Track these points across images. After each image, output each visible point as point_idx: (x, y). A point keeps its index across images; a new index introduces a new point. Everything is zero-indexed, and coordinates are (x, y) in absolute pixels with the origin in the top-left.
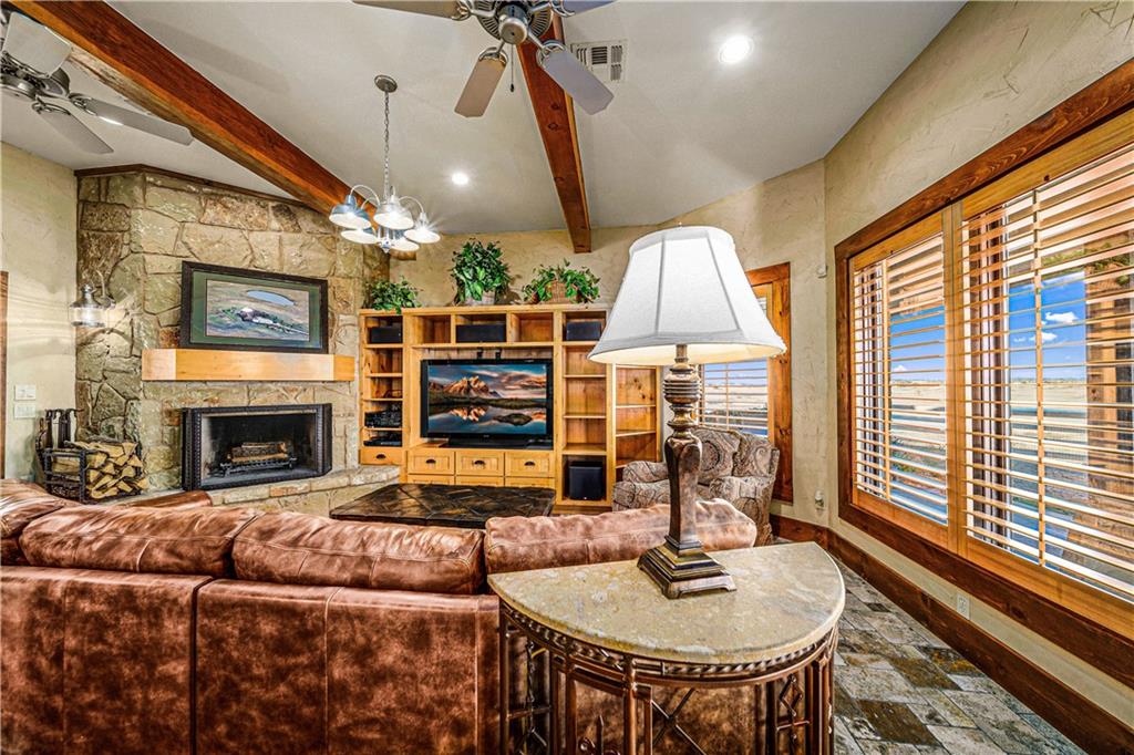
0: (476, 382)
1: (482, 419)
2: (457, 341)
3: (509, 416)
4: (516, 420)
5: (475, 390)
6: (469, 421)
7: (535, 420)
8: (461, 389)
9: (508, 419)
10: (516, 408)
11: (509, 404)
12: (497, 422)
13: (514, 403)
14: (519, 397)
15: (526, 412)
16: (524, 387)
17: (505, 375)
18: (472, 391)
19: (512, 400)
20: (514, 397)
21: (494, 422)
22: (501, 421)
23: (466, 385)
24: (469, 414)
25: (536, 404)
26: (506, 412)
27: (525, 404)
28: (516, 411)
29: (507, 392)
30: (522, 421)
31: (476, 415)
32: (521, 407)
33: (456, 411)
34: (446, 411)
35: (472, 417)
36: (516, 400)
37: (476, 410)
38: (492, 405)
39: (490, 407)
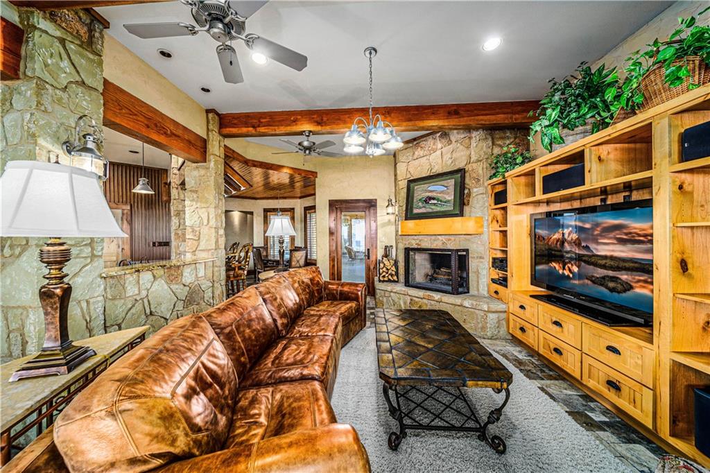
0: (569, 234)
2: (545, 192)
3: (604, 278)
4: (611, 285)
5: (570, 243)
6: (564, 277)
7: (638, 290)
8: (558, 241)
9: (601, 281)
10: (613, 268)
11: (603, 262)
12: (589, 282)
13: (609, 262)
14: (616, 254)
15: (624, 277)
16: (622, 241)
17: (597, 225)
18: (566, 244)
19: (605, 257)
20: (608, 254)
21: (586, 281)
22: (593, 282)
23: (561, 237)
24: (564, 269)
25: (639, 267)
26: (600, 273)
27: (622, 264)
28: (611, 273)
29: (600, 247)
30: (620, 287)
31: (570, 270)
32: (618, 269)
33: (554, 264)
34: (547, 262)
35: (566, 273)
36: (612, 258)
37: (570, 265)
38: (585, 262)
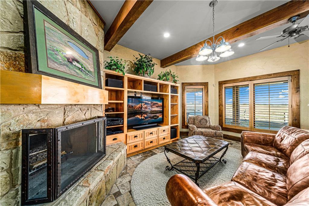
0: (144, 105)
1: (146, 118)
4: (155, 117)
8: (139, 107)
9: (153, 117)
10: (155, 113)
14: (156, 110)
15: (157, 115)
16: (157, 107)
17: (152, 103)
18: (143, 108)
19: (154, 111)
20: (154, 110)
22: (151, 118)
23: (141, 106)
24: (142, 117)
25: (160, 112)
27: (157, 112)
28: (155, 115)
30: (157, 117)
31: (144, 117)
34: (134, 116)
35: (142, 118)
37: (144, 115)
39: (148, 114)
